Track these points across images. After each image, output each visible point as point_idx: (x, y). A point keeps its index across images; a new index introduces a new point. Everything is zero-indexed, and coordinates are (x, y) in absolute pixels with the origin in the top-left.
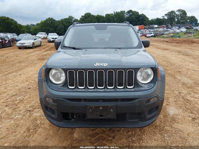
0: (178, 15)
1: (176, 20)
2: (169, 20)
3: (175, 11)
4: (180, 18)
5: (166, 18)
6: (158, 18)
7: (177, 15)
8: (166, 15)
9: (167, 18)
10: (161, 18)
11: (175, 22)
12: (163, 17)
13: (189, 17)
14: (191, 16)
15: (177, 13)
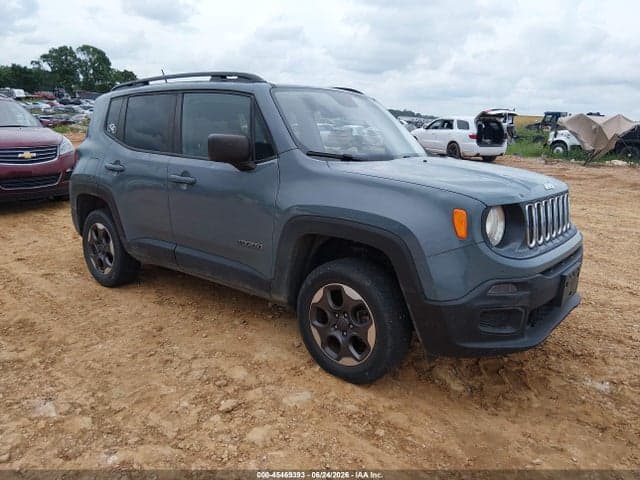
0: (85, 62)
1: (81, 77)
2: (58, 76)
3: (74, 49)
4: (91, 72)
5: (46, 67)
6: (19, 67)
7: (82, 64)
8: (44, 57)
9: (49, 69)
10: (30, 67)
11: (78, 83)
12: (37, 63)
13: (118, 72)
14: (122, 71)
15: (81, 56)
